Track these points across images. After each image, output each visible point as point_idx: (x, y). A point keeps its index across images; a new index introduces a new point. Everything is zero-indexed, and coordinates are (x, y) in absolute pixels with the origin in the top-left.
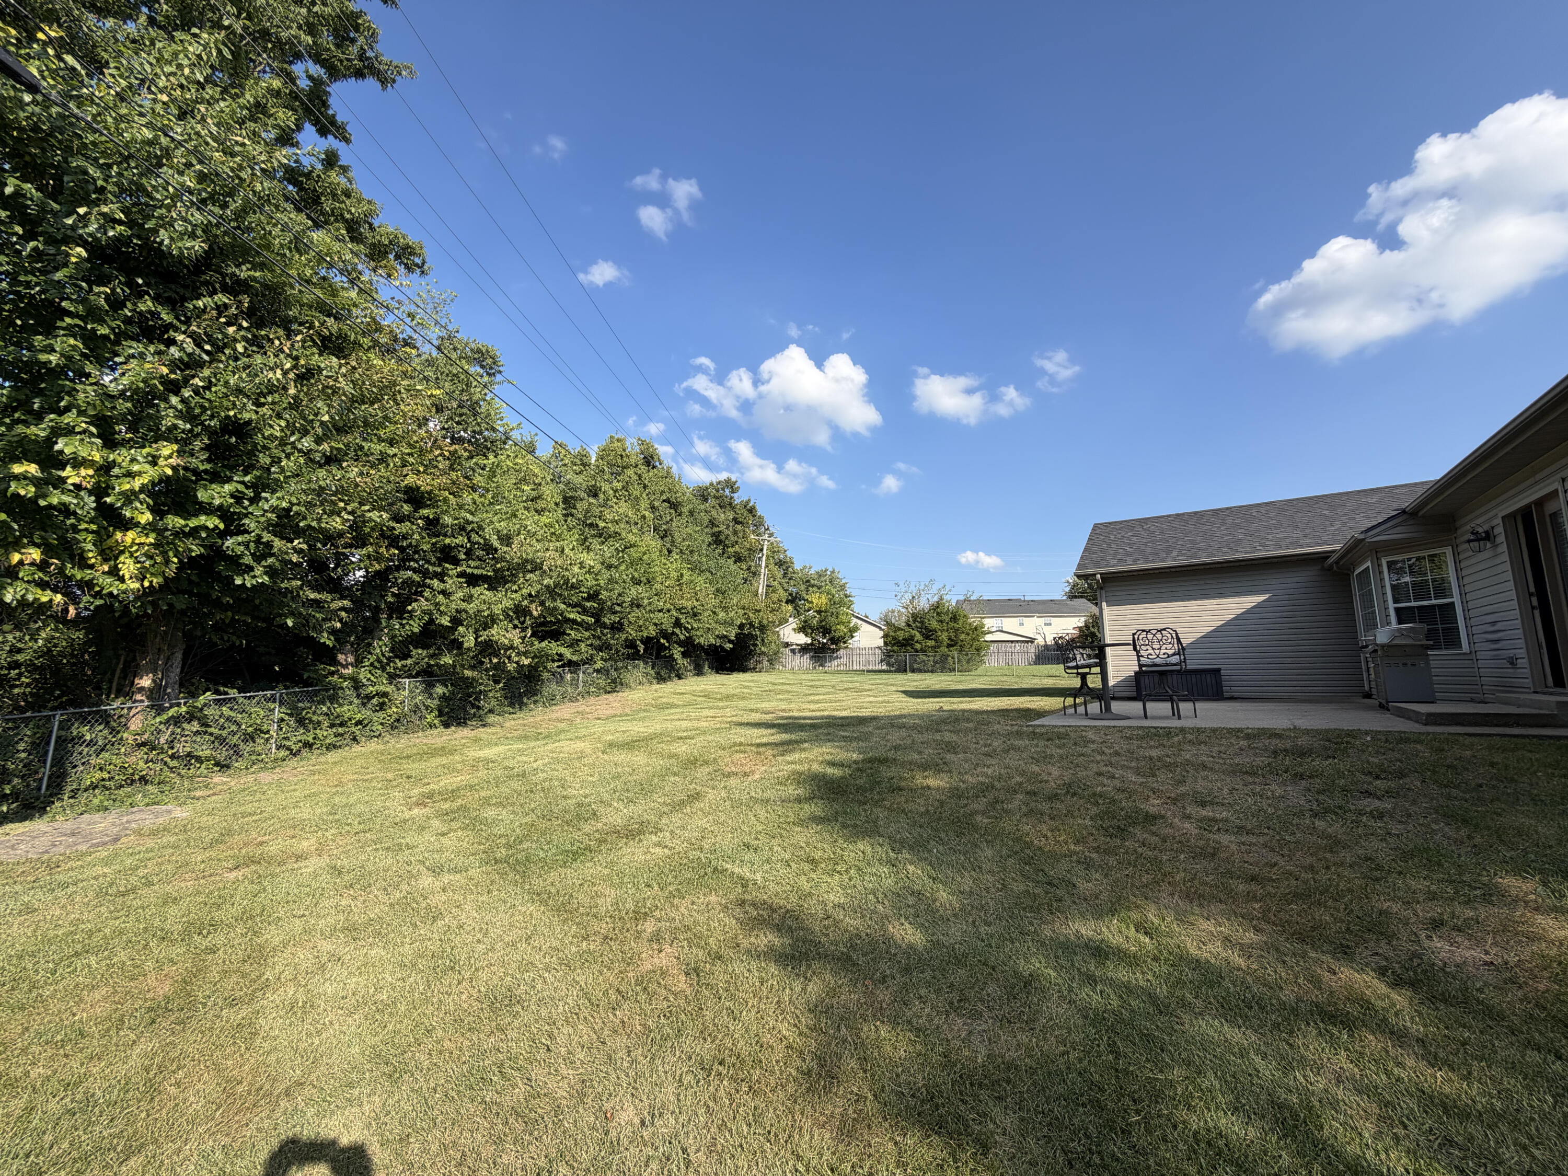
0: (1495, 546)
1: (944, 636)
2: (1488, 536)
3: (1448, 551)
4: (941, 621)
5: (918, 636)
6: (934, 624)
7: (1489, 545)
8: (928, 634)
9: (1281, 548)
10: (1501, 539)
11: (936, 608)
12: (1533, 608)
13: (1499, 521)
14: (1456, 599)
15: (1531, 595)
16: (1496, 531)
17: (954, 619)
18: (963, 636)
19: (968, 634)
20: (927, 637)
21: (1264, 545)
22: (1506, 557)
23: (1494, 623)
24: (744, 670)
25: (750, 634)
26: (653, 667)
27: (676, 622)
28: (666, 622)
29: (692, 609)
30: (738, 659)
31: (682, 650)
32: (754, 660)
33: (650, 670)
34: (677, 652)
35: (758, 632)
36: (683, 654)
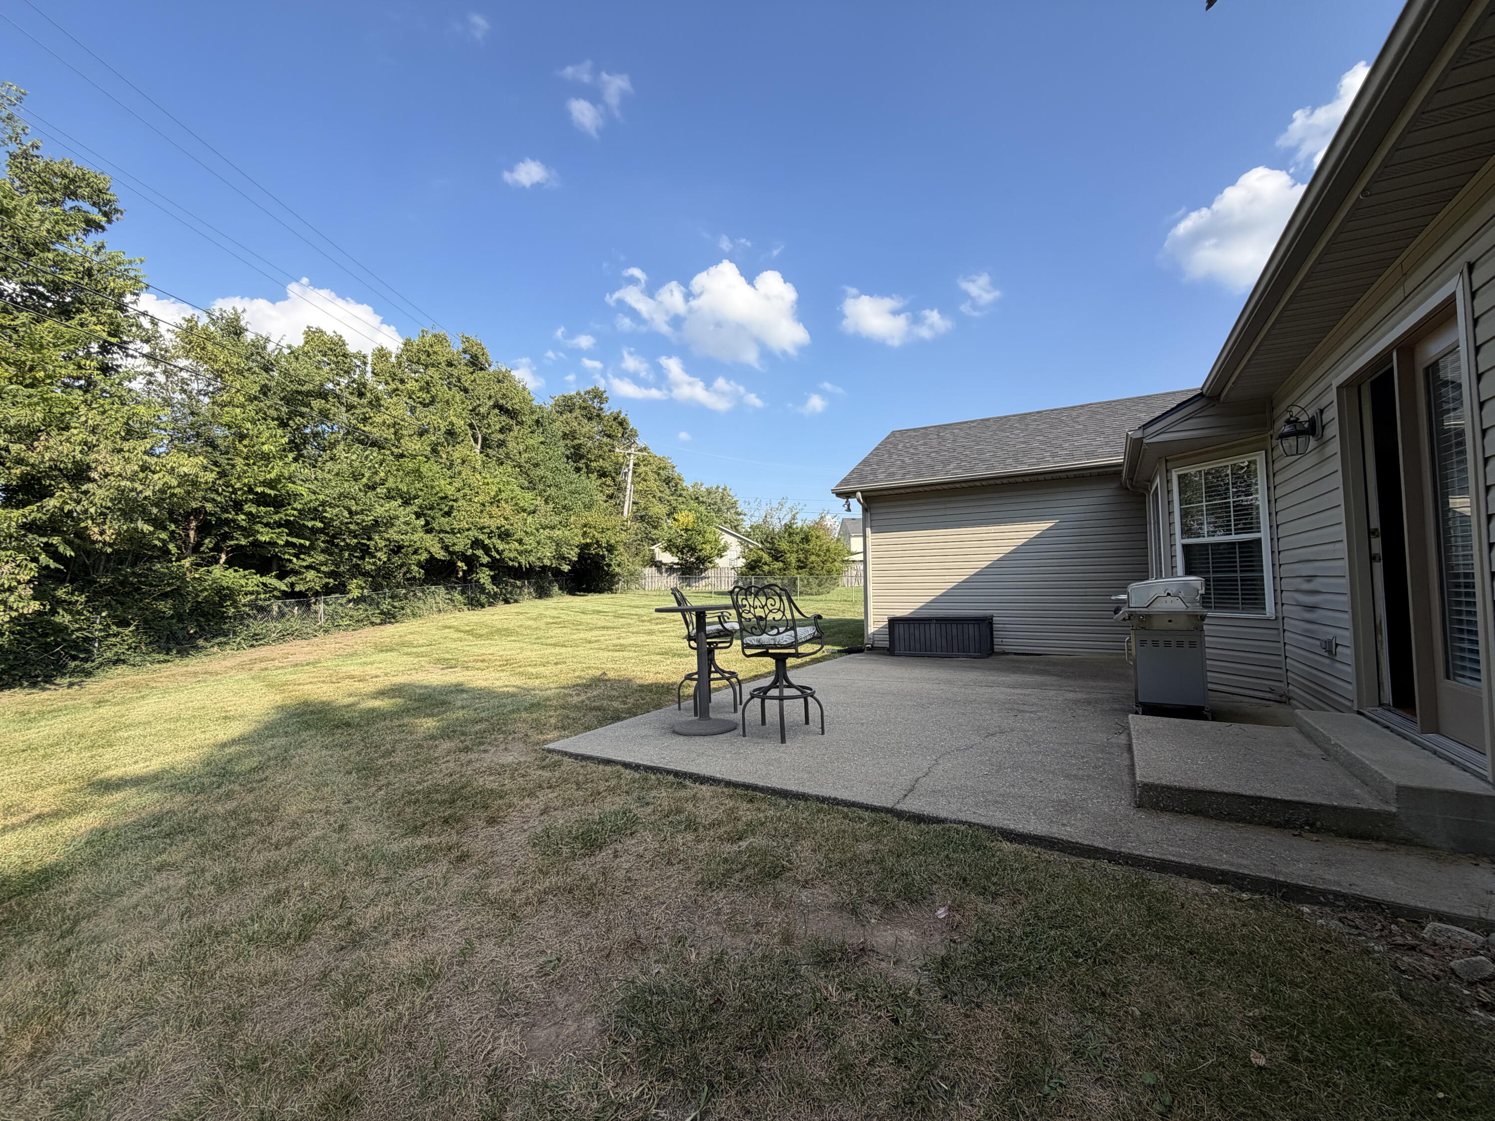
0: (1323, 443)
1: (792, 559)
2: (1313, 428)
3: (1260, 458)
4: (792, 542)
5: (766, 557)
6: (784, 546)
7: (1313, 443)
8: (777, 555)
9: (1073, 459)
10: (1333, 430)
11: (789, 529)
12: (1373, 558)
13: (1333, 395)
14: (1264, 535)
15: (1371, 533)
16: (1326, 417)
17: (806, 539)
18: (813, 558)
19: (818, 556)
20: (776, 559)
21: (1055, 454)
22: (1336, 464)
23: (1310, 578)
24: (600, 591)
25: (598, 554)
26: (463, 592)
27: (476, 543)
28: (461, 544)
29: (498, 528)
30: (594, 580)
31: (492, 573)
32: (607, 581)
33: (457, 596)
34: (484, 577)
35: (606, 553)
36: (493, 578)
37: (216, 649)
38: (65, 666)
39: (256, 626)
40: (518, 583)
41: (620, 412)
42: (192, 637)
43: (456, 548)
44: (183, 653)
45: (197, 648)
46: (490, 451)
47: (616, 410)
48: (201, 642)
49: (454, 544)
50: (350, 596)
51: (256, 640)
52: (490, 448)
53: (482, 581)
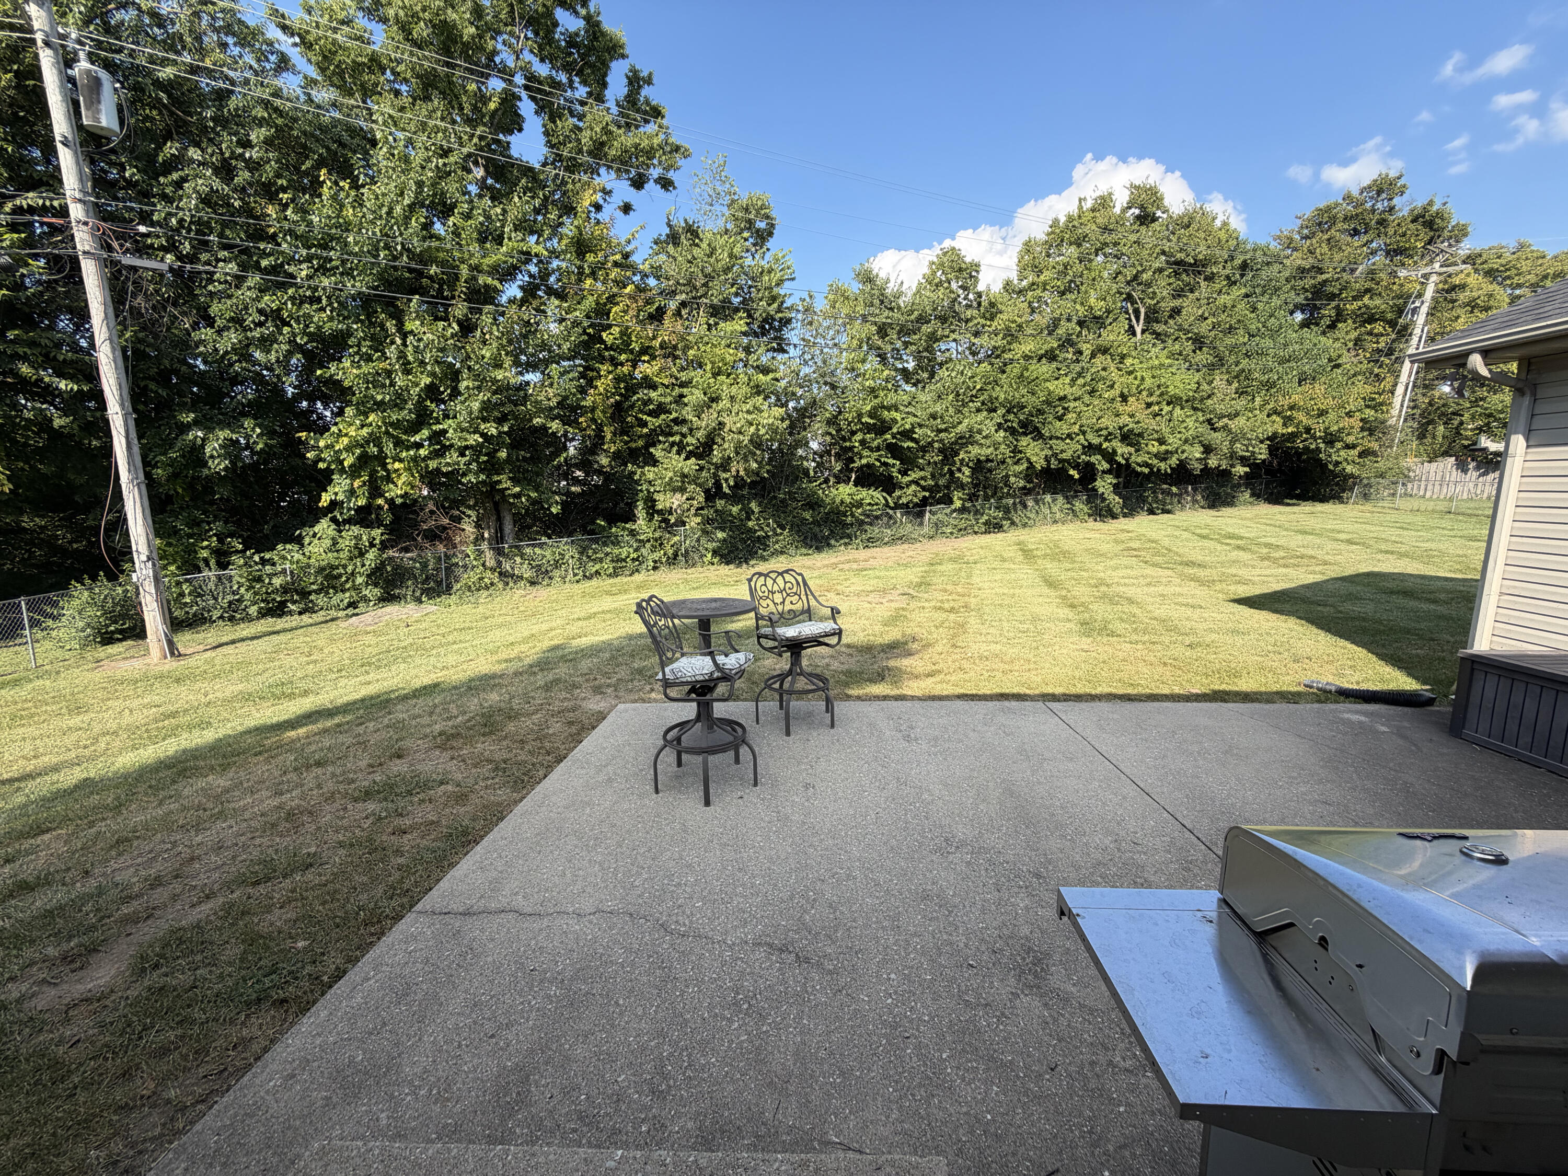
24: (1324, 499)
25: (1306, 449)
26: (1088, 502)
27: (1090, 448)
28: (1070, 450)
29: (1120, 428)
30: (1316, 483)
31: (1114, 481)
32: (1337, 484)
33: (1079, 505)
34: (1104, 485)
35: (1322, 446)
36: (1116, 486)
37: (843, 548)
38: (756, 553)
39: (874, 531)
40: (1174, 489)
41: (1431, 203)
42: (828, 538)
43: (1064, 456)
44: (819, 549)
45: (829, 545)
46: (1159, 328)
47: (1420, 203)
48: (833, 542)
49: (1062, 451)
50: (953, 507)
51: (870, 542)
52: (1158, 322)
53: (1101, 490)
